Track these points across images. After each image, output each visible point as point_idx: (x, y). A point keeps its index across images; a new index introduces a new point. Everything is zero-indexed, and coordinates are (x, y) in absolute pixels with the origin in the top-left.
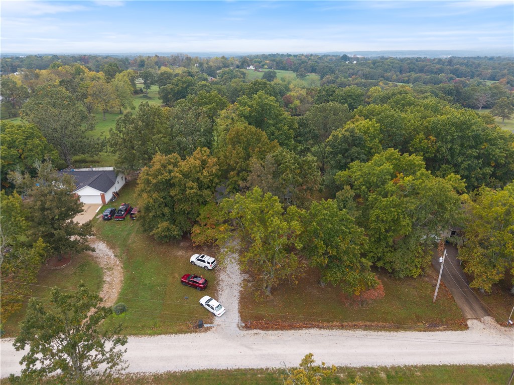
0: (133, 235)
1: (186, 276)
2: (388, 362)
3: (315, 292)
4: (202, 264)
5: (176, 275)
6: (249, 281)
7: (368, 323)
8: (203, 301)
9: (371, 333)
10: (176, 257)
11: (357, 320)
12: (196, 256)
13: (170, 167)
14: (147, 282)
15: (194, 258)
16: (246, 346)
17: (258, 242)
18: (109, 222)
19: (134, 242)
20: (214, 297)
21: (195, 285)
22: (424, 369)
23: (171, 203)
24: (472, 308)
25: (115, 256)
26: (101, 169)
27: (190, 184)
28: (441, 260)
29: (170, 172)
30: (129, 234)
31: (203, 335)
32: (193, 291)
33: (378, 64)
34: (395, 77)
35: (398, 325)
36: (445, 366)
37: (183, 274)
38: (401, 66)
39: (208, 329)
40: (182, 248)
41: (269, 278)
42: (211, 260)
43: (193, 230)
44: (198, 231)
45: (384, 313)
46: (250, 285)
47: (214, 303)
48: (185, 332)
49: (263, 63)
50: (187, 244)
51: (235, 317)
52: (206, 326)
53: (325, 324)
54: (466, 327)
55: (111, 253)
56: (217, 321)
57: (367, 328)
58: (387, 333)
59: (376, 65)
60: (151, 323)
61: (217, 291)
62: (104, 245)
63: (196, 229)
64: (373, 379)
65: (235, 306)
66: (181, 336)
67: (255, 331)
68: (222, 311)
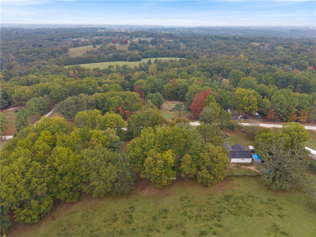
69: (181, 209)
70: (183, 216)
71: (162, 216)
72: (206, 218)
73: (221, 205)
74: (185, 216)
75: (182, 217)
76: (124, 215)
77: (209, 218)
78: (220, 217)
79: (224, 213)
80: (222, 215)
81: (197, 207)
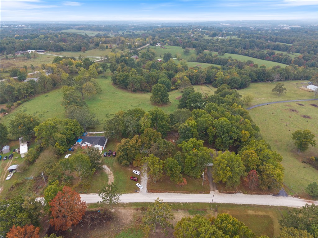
0: (114, 163)
1: (132, 177)
2: (184, 201)
3: (169, 182)
4: (136, 173)
5: (129, 177)
6: (150, 179)
7: (182, 192)
8: (137, 184)
9: (182, 194)
10: (128, 171)
11: (179, 191)
12: (134, 170)
13: (127, 144)
14: (121, 179)
15: (134, 171)
16: (148, 197)
17: (152, 170)
18: (106, 158)
19: (115, 165)
20: (140, 184)
21: (134, 180)
22: (193, 203)
23: (127, 154)
24: (213, 188)
25: (110, 170)
26: (97, 132)
27: (133, 149)
28: (203, 174)
29: (127, 145)
30: (113, 162)
31: (137, 194)
32: (134, 181)
33: (232, 42)
34: (240, 52)
35: (191, 192)
36: (199, 203)
37: (131, 176)
38: (246, 43)
39: (138, 192)
40: (130, 167)
41: (155, 180)
42: (139, 172)
43: (133, 162)
44: (135, 163)
45: (187, 189)
46: (150, 180)
47: (140, 185)
48: (133, 193)
49: (165, 42)
50: (131, 166)
51: (146, 189)
52: (138, 191)
53: (170, 191)
54: (209, 193)
55: (108, 169)
56: (141, 190)
57: (181, 193)
58: (186, 194)
59: (231, 42)
60: (123, 190)
61: (141, 181)
62: (106, 166)
63: (134, 162)
64: (179, 205)
65: (146, 186)
66: (132, 194)
67: (151, 193)
68: (142, 187)
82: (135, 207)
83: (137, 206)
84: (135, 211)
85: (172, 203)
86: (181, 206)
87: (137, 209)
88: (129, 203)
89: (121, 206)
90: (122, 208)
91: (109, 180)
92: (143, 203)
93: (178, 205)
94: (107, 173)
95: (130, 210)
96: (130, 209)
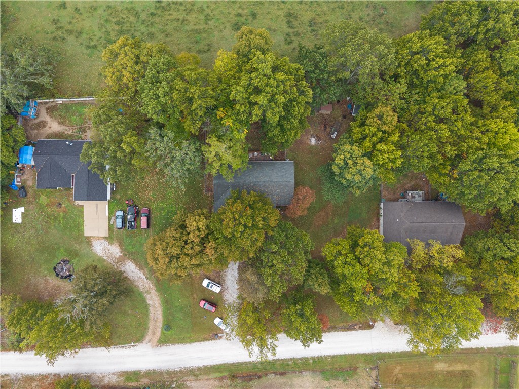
2: (316, 354)
8: (216, 321)
14: (177, 304)
25: (147, 278)
31: (218, 341)
36: (346, 355)
52: (220, 335)
54: (372, 327)
55: (142, 275)
60: (188, 336)
64: (305, 363)
66: (206, 343)
69: (213, 28)
70: (211, 14)
71: (243, 19)
72: (178, 6)
73: (148, 30)
74: (208, 15)
75: (214, 13)
76: (300, 30)
77: (173, 6)
78: (156, 6)
79: (148, 13)
80: (152, 10)
81: (187, 28)
82: (218, 375)
83: (220, 372)
84: (217, 383)
85: (291, 359)
86: (309, 364)
87: (221, 379)
88: (204, 366)
89: (189, 375)
90: (191, 378)
91: (151, 309)
92: (234, 365)
93: (303, 364)
94: (141, 289)
95: (207, 383)
96: (208, 380)
